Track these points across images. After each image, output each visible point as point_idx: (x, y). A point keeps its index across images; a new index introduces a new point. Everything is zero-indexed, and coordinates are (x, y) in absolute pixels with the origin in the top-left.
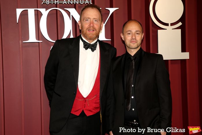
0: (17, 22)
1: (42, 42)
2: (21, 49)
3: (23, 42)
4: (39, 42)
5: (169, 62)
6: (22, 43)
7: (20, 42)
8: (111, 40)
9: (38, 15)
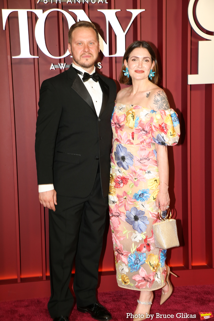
0: (4, 29)
1: (38, 58)
2: (10, 68)
3: (13, 57)
4: (34, 58)
6: (11, 59)
7: (9, 57)
9: (32, 19)
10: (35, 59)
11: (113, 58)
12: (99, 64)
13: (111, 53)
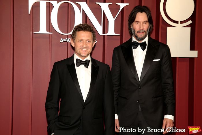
0: (29, 13)
1: (52, 34)
2: (31, 40)
3: (34, 33)
4: (49, 34)
5: (177, 60)
8: (120, 35)
9: (50, 8)
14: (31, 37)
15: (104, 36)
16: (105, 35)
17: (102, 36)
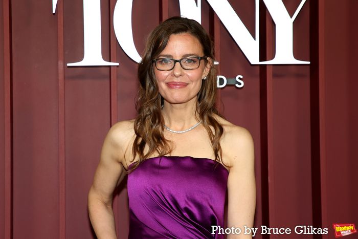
0: (54, 12)
1: (117, 66)
2: (61, 85)
3: (69, 65)
4: (110, 66)
6: (64, 67)
7: (61, 64)
8: (309, 63)
10: (112, 68)
11: (267, 67)
12: (240, 78)
13: (263, 57)
14: (61, 77)
15: (264, 67)
16: (266, 65)
17: (258, 67)
